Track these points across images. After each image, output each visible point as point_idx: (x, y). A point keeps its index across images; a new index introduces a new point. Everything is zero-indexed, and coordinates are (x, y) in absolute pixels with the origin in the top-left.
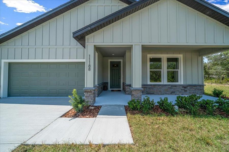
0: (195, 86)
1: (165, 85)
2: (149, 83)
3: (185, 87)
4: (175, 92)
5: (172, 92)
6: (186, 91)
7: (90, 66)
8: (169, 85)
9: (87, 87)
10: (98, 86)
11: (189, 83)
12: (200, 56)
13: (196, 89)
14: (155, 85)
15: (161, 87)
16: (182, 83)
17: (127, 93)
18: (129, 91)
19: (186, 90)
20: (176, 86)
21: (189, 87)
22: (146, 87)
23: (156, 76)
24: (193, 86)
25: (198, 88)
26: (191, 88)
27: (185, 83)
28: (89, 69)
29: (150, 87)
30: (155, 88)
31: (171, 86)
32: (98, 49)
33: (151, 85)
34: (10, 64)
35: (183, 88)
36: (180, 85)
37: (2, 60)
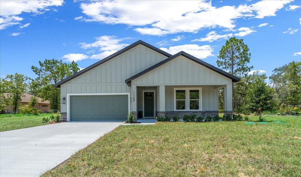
0: (211, 112)
1: (188, 112)
2: (175, 110)
3: (203, 113)
7: (134, 98)
8: (191, 112)
9: (133, 111)
10: (137, 112)
11: (207, 109)
12: (215, 88)
13: (212, 114)
14: (180, 112)
15: (184, 113)
16: (202, 110)
19: (204, 115)
20: (196, 112)
21: (206, 113)
22: (173, 113)
23: (181, 105)
24: (210, 112)
25: (214, 113)
26: (208, 114)
27: (204, 110)
28: (134, 101)
29: (176, 113)
30: (180, 114)
31: (193, 112)
32: (138, 88)
33: (177, 112)
34: (71, 96)
35: (202, 114)
36: (199, 112)
37: (67, 94)
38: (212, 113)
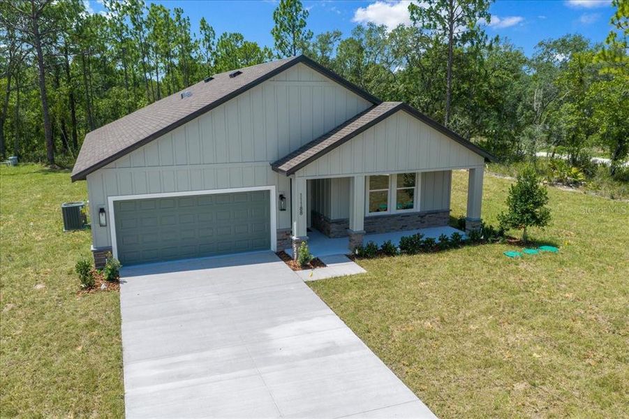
0: (437, 212)
1: (393, 216)
2: (367, 214)
3: (422, 217)
4: (406, 226)
5: (403, 226)
6: (424, 222)
7: (301, 208)
8: (398, 215)
11: (429, 208)
14: (377, 217)
15: (386, 219)
16: (419, 210)
17: (332, 235)
18: (335, 232)
19: (423, 220)
20: (408, 216)
21: (428, 216)
24: (434, 213)
25: (441, 215)
26: (431, 217)
27: (423, 210)
28: (301, 213)
29: (370, 221)
30: (377, 222)
31: (402, 216)
33: (371, 218)
34: (115, 202)
35: (419, 219)
36: (415, 214)
37: (109, 198)
38: (437, 216)
